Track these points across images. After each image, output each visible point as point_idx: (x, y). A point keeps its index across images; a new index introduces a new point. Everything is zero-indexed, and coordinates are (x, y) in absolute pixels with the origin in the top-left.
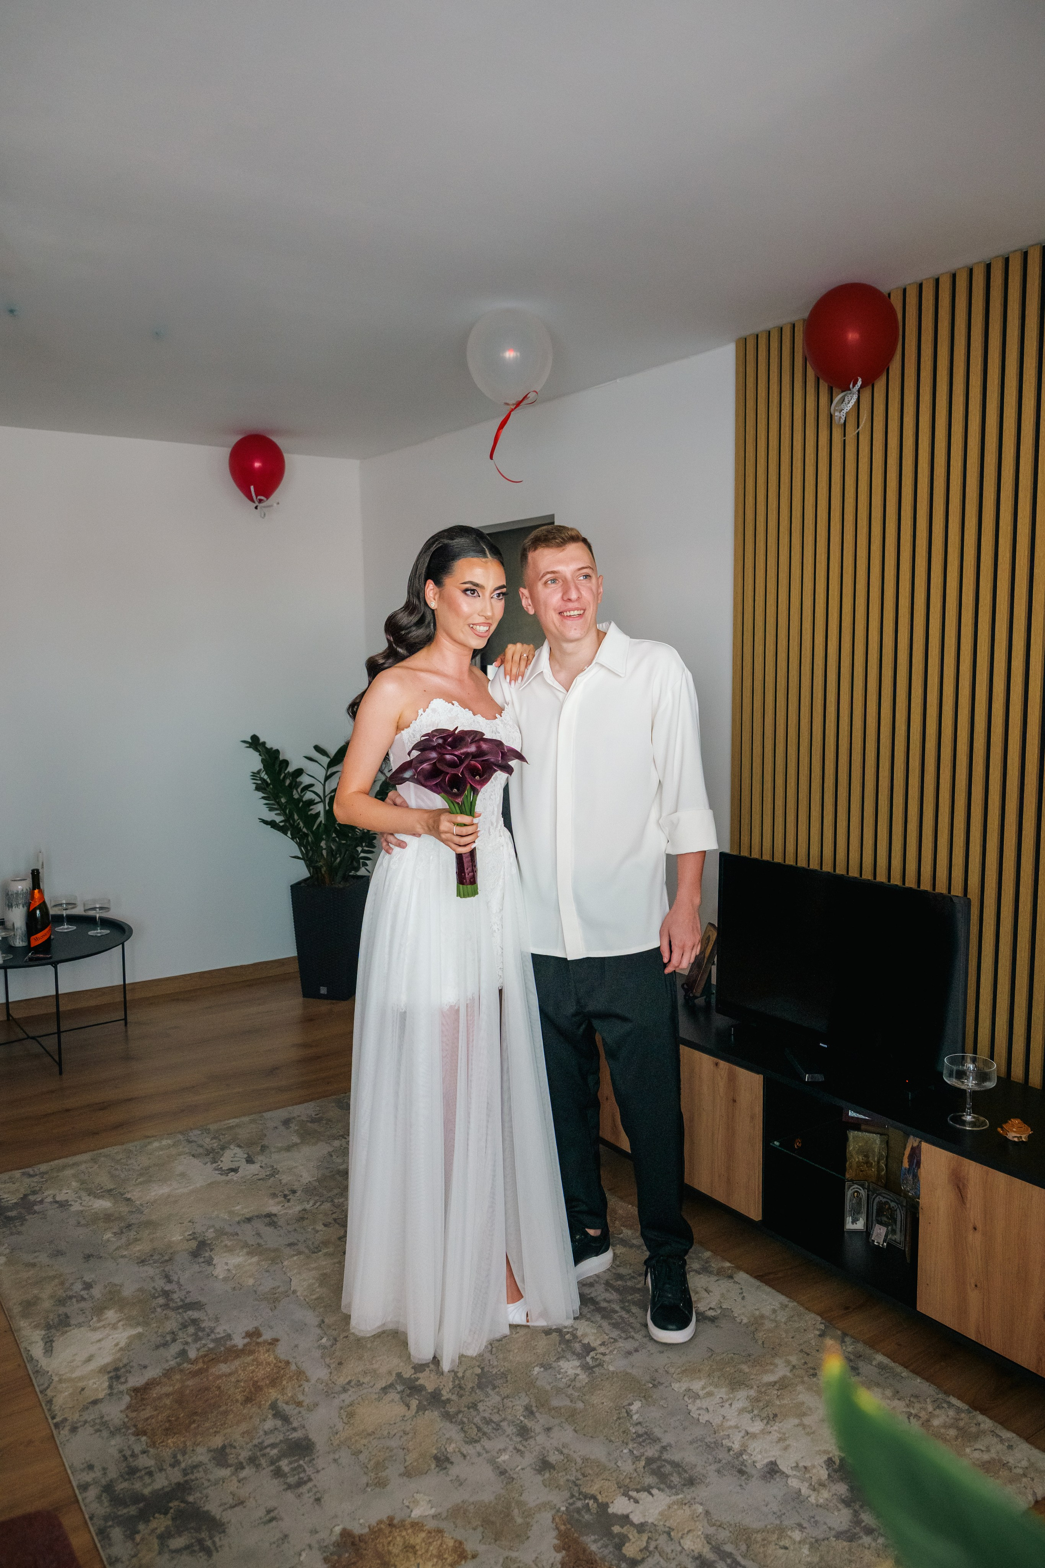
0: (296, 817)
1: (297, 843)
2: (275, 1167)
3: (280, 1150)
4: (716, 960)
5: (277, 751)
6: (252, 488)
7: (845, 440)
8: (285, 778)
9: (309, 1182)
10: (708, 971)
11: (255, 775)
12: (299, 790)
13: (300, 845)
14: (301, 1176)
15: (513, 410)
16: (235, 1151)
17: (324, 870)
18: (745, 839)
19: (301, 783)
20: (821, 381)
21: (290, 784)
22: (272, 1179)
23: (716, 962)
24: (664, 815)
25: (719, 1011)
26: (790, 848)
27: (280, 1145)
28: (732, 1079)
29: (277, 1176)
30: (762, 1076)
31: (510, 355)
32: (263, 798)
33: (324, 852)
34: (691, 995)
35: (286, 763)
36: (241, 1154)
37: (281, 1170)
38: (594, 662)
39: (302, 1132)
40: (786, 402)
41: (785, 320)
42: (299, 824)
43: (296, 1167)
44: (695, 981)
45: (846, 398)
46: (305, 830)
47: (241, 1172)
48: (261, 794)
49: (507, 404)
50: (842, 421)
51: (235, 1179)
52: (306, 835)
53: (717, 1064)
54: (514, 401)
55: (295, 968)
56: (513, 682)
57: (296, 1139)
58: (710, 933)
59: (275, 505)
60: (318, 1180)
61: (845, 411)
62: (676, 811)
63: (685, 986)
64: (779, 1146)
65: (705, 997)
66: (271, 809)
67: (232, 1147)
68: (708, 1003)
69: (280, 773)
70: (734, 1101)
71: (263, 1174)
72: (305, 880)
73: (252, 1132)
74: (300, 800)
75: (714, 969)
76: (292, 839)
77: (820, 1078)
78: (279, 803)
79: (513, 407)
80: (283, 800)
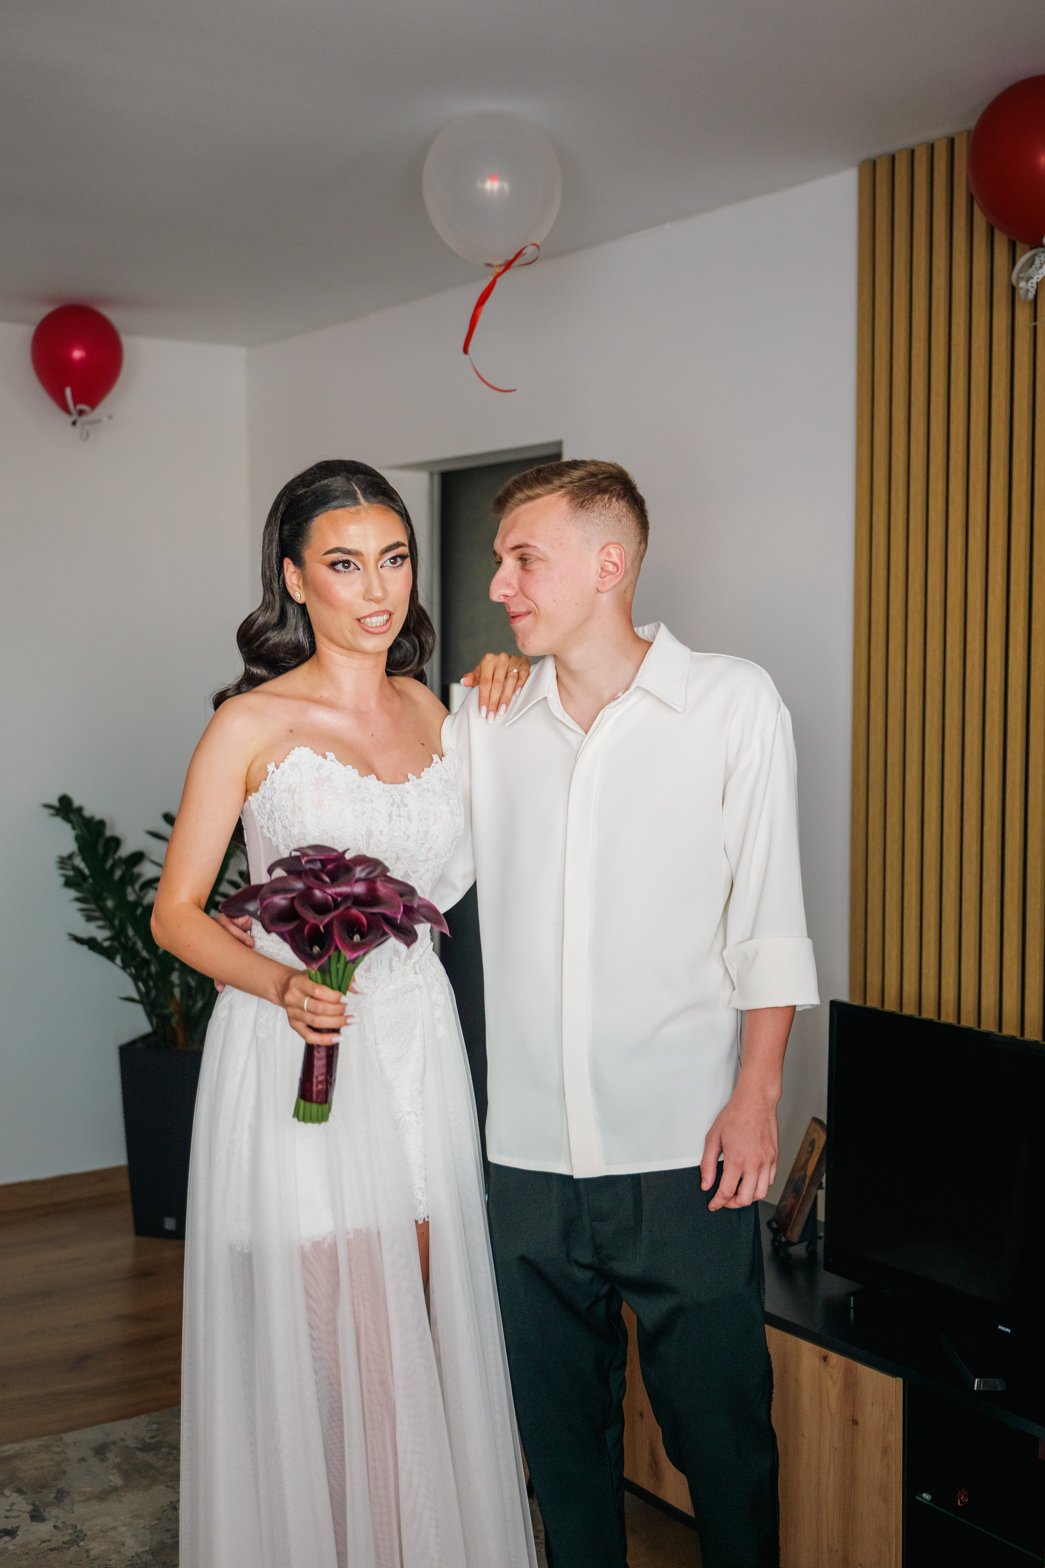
0: (130, 932)
1: (131, 975)
2: (79, 1527)
3: (88, 1498)
4: (824, 1180)
5: (102, 824)
6: (68, 392)
7: (1035, 327)
8: (113, 867)
9: (137, 1554)
10: (812, 1199)
11: (64, 862)
12: (137, 886)
13: (136, 978)
14: (123, 1544)
15: (499, 274)
16: (11, 1500)
17: (175, 1021)
18: (874, 978)
19: (139, 876)
20: (997, 233)
21: (122, 878)
22: (74, 1548)
23: (824, 1185)
24: (731, 941)
25: (829, 1268)
26: (949, 994)
27: (88, 1489)
28: (850, 1386)
29: (82, 1544)
30: (901, 1380)
31: (492, 186)
32: (78, 900)
33: (177, 992)
34: (783, 1239)
35: (116, 842)
36: (22, 1505)
37: (89, 1533)
38: (634, 685)
39: (126, 1467)
40: (940, 264)
41: (938, 132)
42: (135, 944)
43: (114, 1528)
44: (789, 1216)
45: (1037, 259)
46: (145, 954)
47: (20, 1538)
48: (73, 893)
49: (490, 265)
50: (1031, 296)
51: (11, 1548)
52: (146, 963)
53: (825, 1359)
54: (501, 262)
55: (123, 1185)
56: (491, 714)
57: (116, 1480)
58: (815, 1136)
59: (105, 419)
60: (152, 1552)
61: (1034, 281)
62: (751, 939)
63: (774, 1225)
64: (931, 1501)
65: (806, 1243)
66: (89, 919)
67: (7, 1492)
68: (812, 1253)
69: (105, 858)
70: (855, 1422)
71: (58, 1539)
72: (144, 1038)
73: (42, 1468)
74: (137, 903)
75: (821, 1195)
76: (124, 967)
77: (998, 1384)
78: (102, 909)
79: (499, 270)
80: (110, 904)
